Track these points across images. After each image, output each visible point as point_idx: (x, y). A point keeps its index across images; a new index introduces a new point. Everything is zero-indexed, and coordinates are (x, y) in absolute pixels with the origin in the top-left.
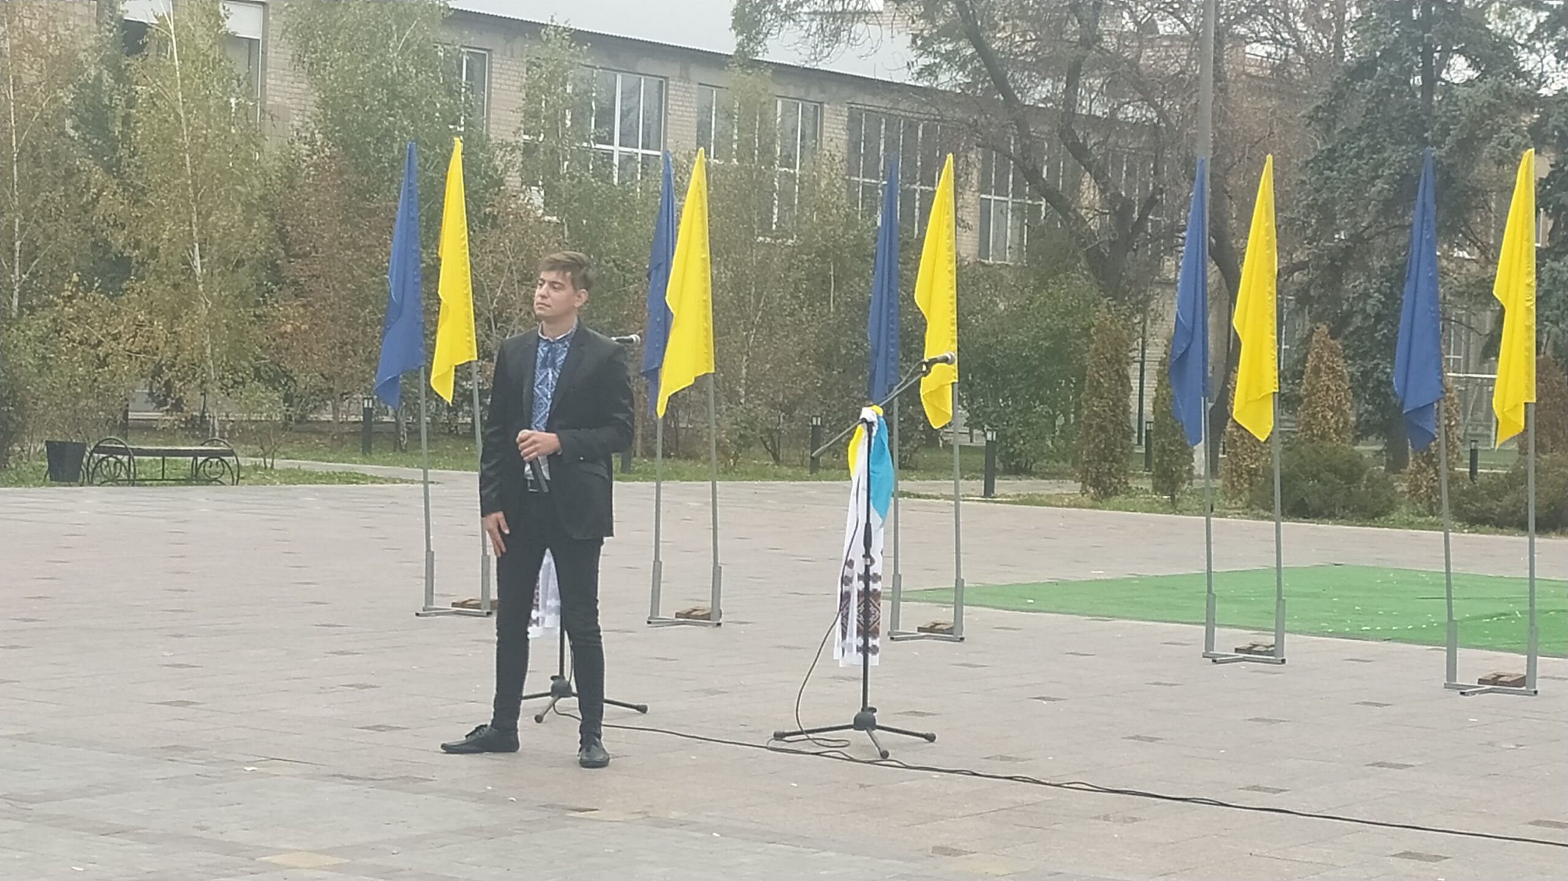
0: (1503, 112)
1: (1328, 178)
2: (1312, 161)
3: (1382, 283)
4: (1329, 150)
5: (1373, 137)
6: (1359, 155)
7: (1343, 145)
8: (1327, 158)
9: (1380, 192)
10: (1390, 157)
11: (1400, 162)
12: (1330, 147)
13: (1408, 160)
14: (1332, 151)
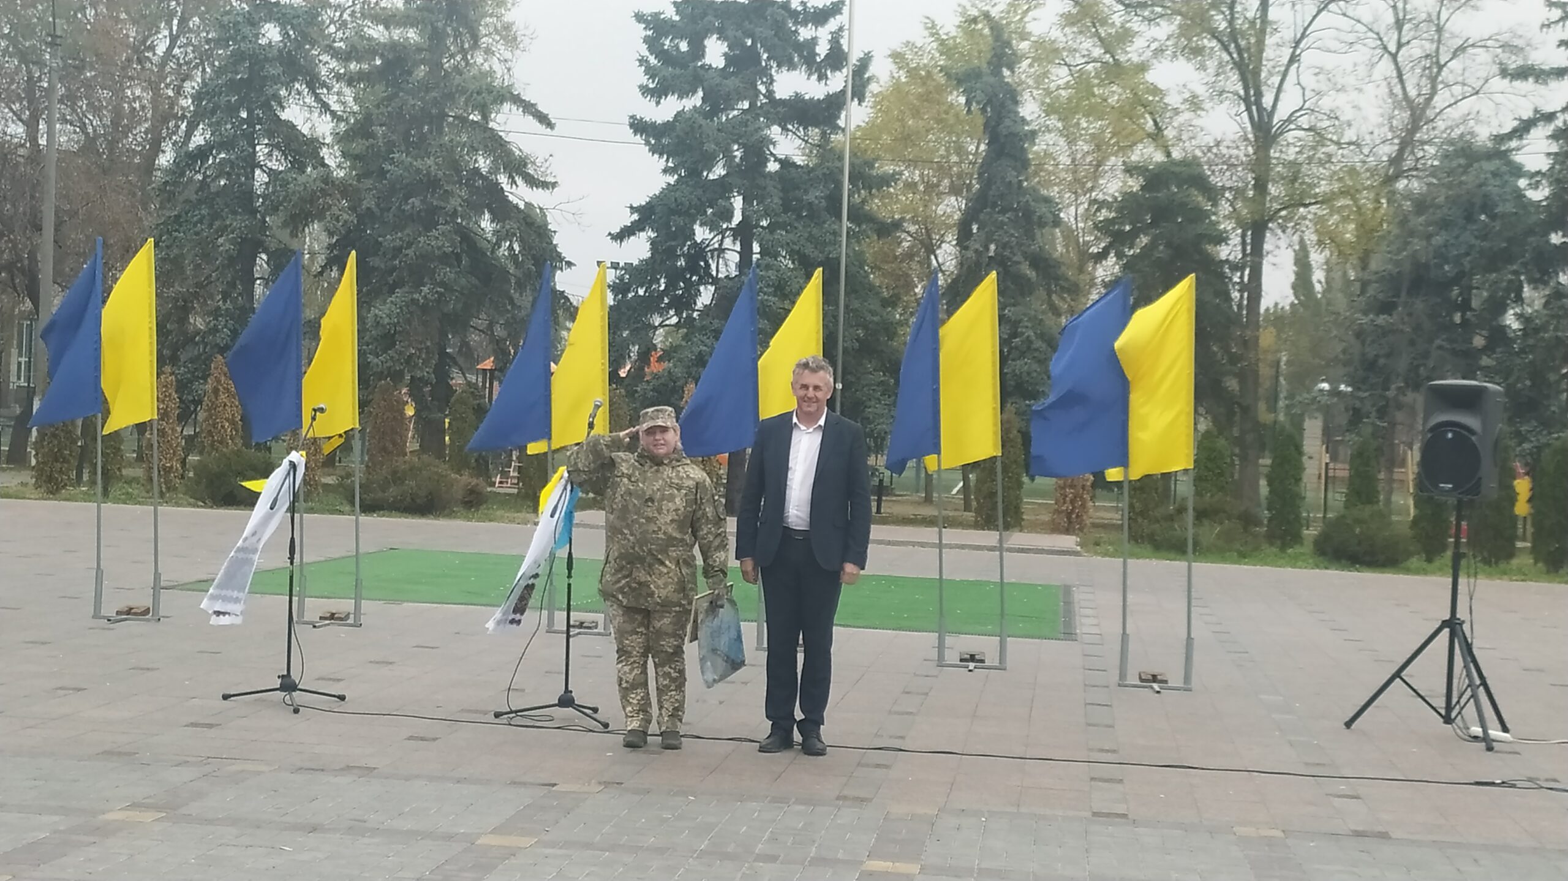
0: (330, 195)
1: (176, 238)
2: (162, 224)
3: (227, 321)
4: (175, 216)
5: (211, 207)
6: (201, 221)
7: (187, 214)
8: (174, 222)
9: (227, 251)
10: (231, 225)
11: (240, 228)
12: (176, 213)
13: (245, 227)
14: (178, 217)
